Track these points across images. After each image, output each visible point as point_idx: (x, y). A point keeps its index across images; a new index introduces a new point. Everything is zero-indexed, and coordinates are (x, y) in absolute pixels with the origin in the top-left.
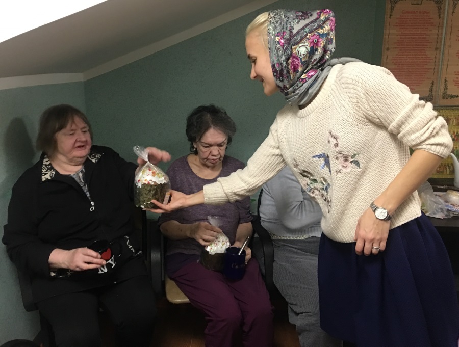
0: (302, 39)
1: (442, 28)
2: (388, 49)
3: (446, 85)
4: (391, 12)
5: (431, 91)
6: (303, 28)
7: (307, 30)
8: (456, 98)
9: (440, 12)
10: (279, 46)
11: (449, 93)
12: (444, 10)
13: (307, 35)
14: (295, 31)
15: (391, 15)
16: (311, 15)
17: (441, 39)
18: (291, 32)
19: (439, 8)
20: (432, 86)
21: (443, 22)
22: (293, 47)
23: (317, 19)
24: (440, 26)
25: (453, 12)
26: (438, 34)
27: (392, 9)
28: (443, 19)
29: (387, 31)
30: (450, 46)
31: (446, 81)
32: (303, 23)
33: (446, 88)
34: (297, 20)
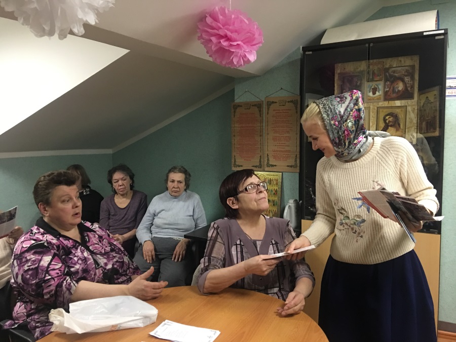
0: (348, 117)
1: (263, 123)
2: (234, 136)
3: (268, 158)
4: (234, 114)
5: (260, 161)
6: (346, 109)
7: (349, 110)
8: (275, 167)
9: (260, 113)
10: (334, 127)
11: (270, 163)
12: (263, 112)
13: (350, 113)
14: (342, 113)
15: (234, 116)
16: (346, 98)
17: (263, 129)
18: (340, 115)
19: (260, 111)
20: (260, 159)
21: (263, 119)
22: (344, 124)
23: (351, 100)
24: (261, 122)
25: (268, 113)
26: (260, 127)
27: (235, 112)
28: (263, 117)
29: (233, 126)
30: (268, 134)
31: (268, 155)
32: (344, 106)
33: (268, 160)
34: (340, 105)
